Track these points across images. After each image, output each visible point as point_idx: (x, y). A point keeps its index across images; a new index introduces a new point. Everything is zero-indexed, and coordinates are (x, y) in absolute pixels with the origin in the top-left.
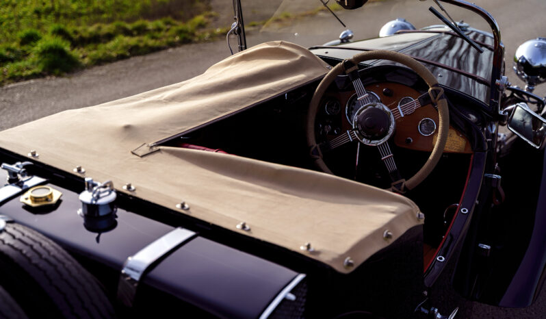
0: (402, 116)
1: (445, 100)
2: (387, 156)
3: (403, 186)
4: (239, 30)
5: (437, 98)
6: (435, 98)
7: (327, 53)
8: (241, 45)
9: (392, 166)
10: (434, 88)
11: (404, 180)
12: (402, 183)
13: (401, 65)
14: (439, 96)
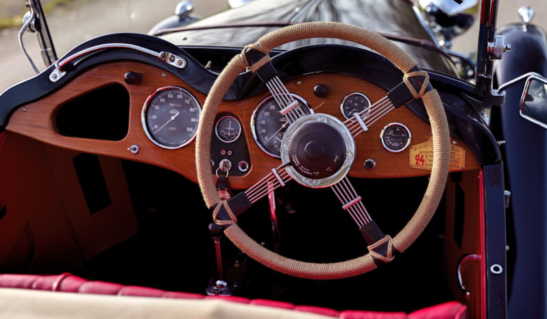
0: (365, 128)
1: (435, 92)
2: (352, 203)
3: (389, 249)
4: (37, 22)
5: (422, 91)
6: (418, 90)
7: (185, 39)
8: (45, 47)
9: (363, 218)
10: (413, 74)
11: (388, 237)
12: (387, 243)
13: (338, 42)
14: (424, 87)
